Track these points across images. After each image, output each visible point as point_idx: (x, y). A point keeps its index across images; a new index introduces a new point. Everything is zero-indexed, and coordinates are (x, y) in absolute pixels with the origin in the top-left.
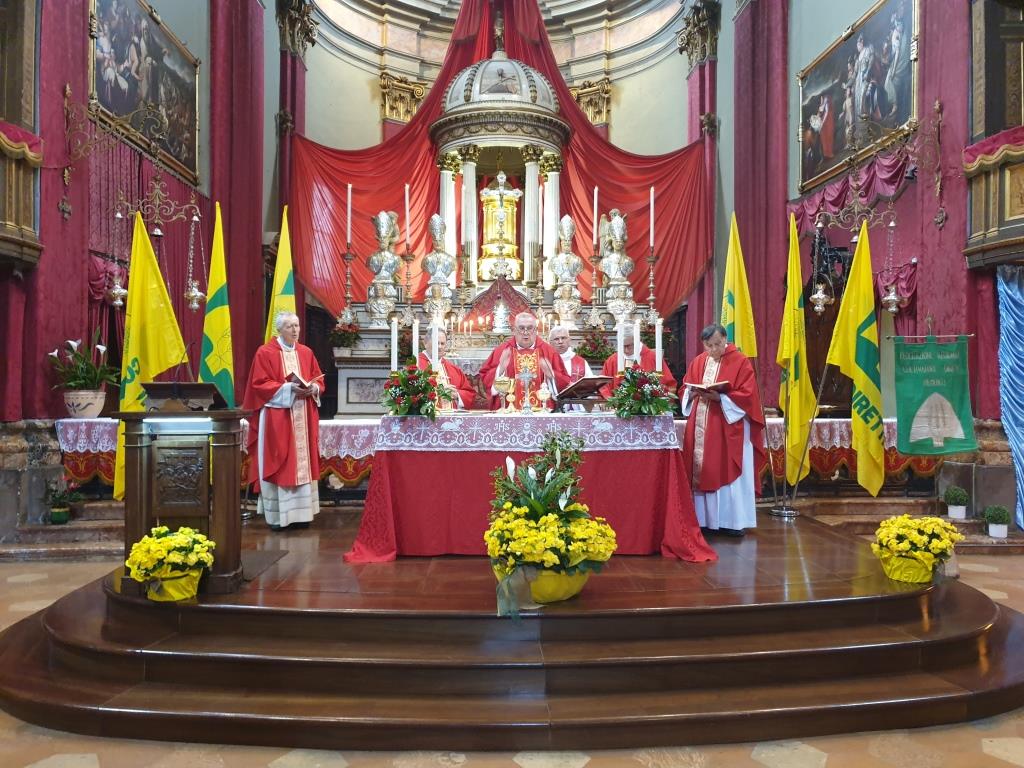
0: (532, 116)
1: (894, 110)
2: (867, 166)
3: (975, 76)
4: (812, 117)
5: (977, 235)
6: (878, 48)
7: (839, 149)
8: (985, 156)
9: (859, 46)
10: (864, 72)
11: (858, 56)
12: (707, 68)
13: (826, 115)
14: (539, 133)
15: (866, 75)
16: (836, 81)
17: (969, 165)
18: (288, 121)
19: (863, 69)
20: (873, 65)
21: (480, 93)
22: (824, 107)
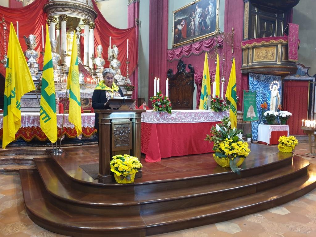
0: (85, 8)
1: (209, 28)
2: (199, 42)
3: (245, 23)
4: (178, 25)
5: (245, 65)
6: (204, 9)
7: (188, 36)
8: (249, 45)
9: (197, 7)
10: (199, 15)
11: (196, 10)
12: (136, 4)
13: (184, 25)
14: (89, 15)
15: (199, 16)
16: (188, 16)
17: (244, 46)
19: (198, 14)
20: (202, 13)
22: (183, 23)
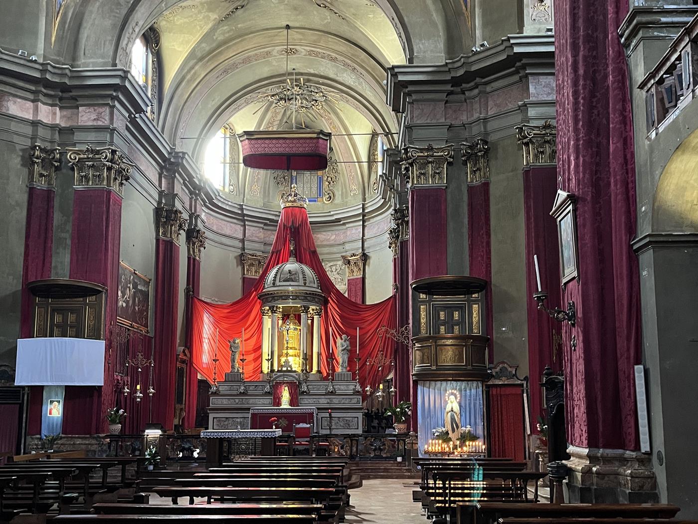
0: (303, 293)
14: (308, 300)
18: (191, 291)
21: (280, 281)
